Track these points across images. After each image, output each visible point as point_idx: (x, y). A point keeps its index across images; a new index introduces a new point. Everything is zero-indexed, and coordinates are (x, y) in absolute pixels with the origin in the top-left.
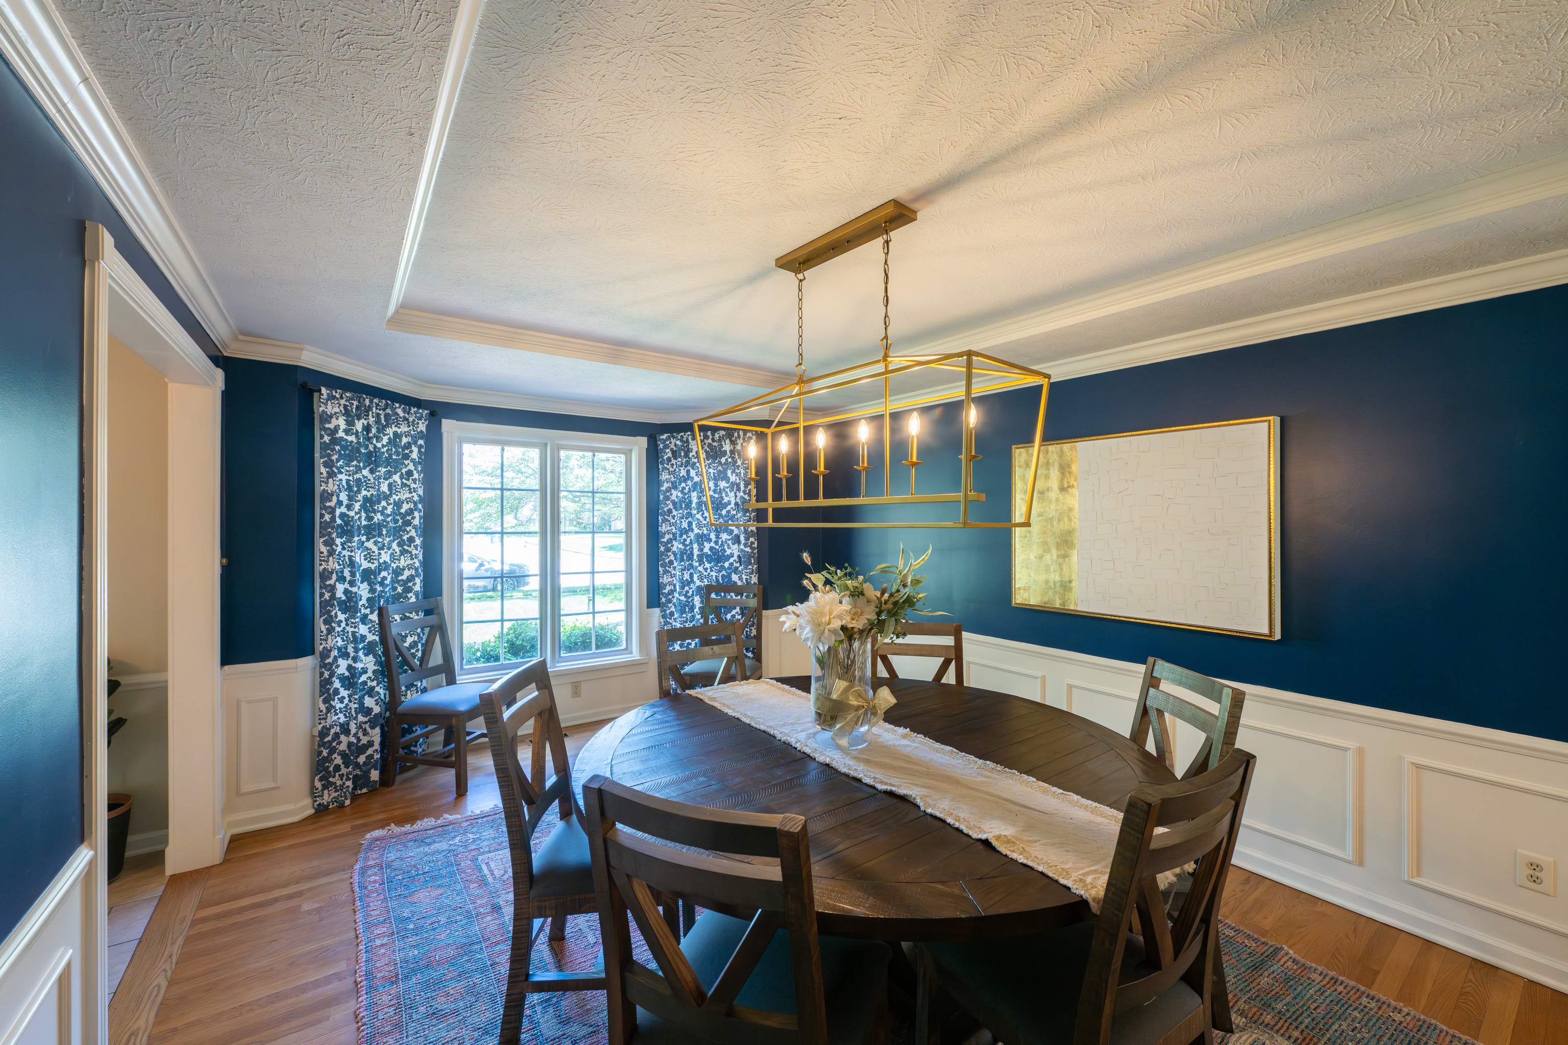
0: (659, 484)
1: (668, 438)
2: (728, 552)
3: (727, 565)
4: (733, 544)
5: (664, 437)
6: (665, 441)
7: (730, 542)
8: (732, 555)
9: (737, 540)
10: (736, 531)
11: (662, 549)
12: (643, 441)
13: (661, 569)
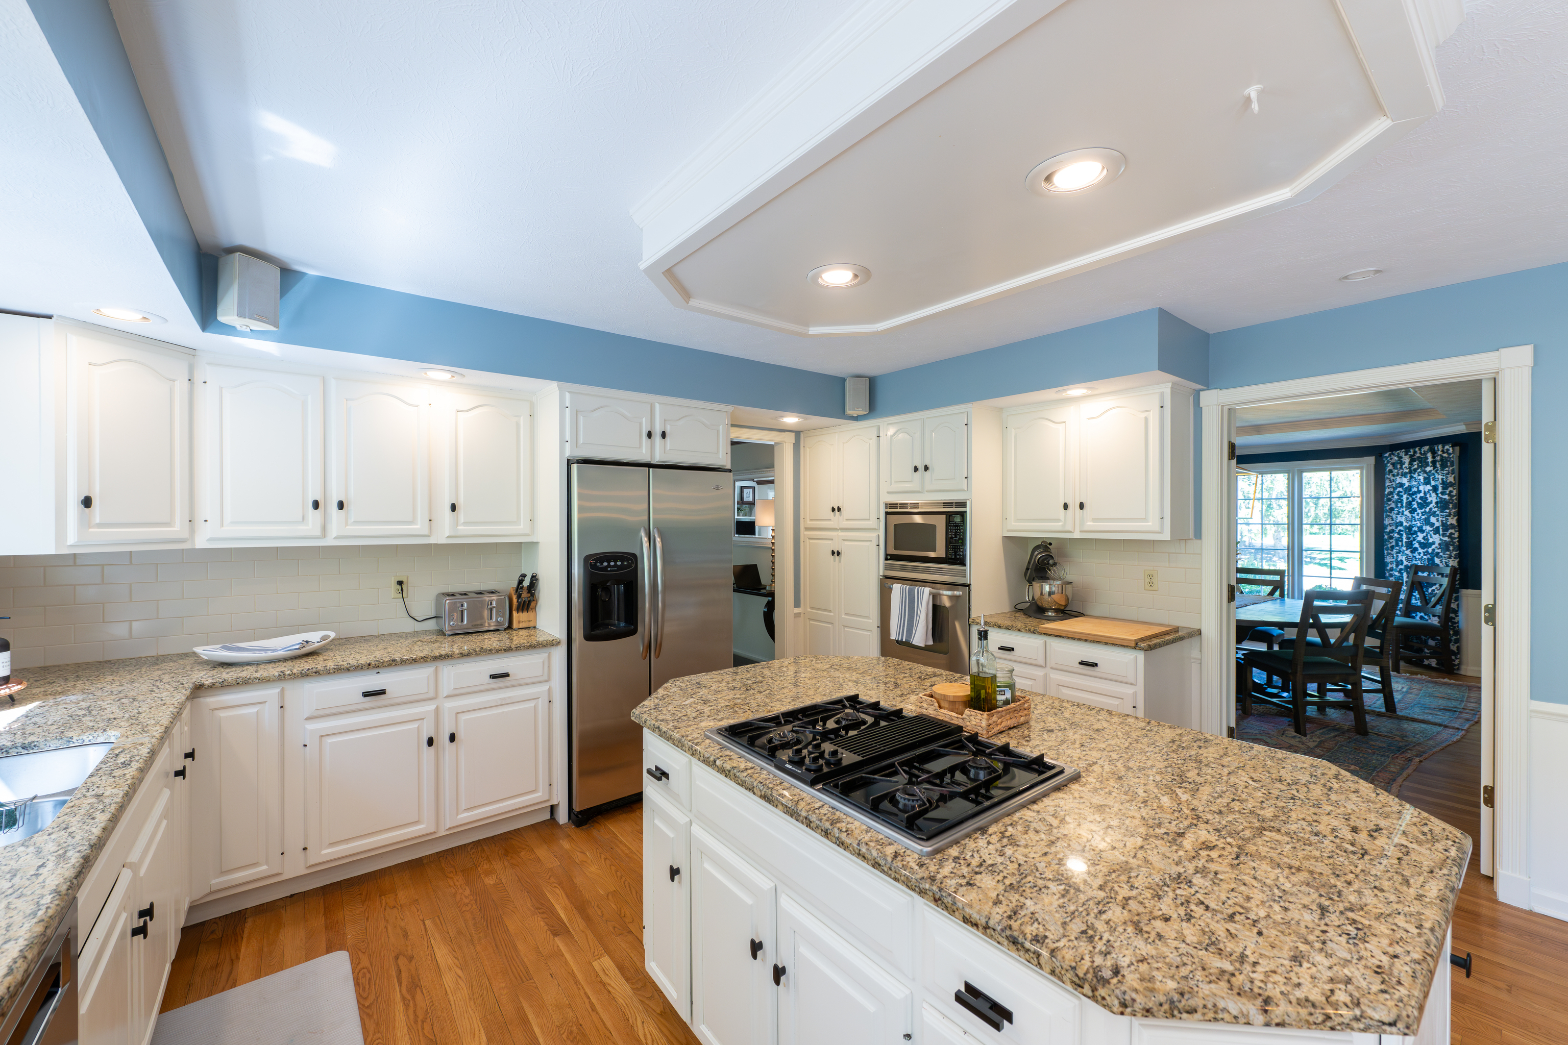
0: (1384, 489)
1: (1390, 455)
2: (1431, 540)
3: (1430, 550)
4: (1435, 534)
5: (1387, 455)
6: (1387, 457)
7: (1432, 533)
8: (1434, 543)
9: (1436, 531)
10: (1437, 524)
11: (1386, 537)
12: (1371, 460)
13: (1386, 552)
